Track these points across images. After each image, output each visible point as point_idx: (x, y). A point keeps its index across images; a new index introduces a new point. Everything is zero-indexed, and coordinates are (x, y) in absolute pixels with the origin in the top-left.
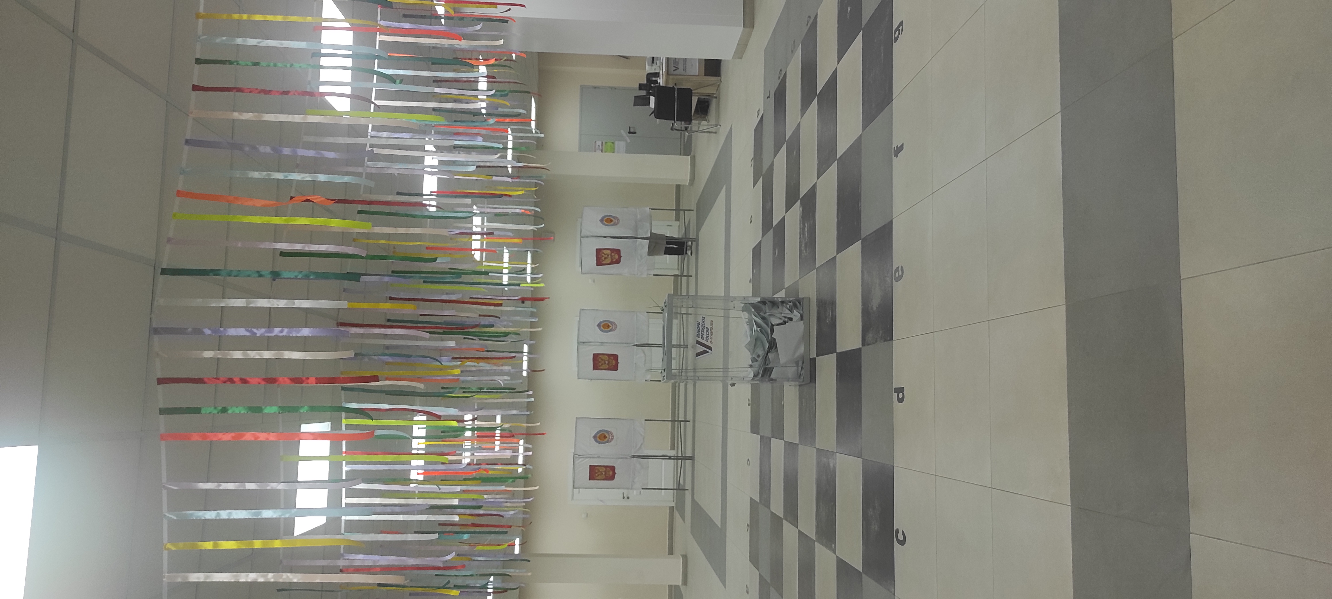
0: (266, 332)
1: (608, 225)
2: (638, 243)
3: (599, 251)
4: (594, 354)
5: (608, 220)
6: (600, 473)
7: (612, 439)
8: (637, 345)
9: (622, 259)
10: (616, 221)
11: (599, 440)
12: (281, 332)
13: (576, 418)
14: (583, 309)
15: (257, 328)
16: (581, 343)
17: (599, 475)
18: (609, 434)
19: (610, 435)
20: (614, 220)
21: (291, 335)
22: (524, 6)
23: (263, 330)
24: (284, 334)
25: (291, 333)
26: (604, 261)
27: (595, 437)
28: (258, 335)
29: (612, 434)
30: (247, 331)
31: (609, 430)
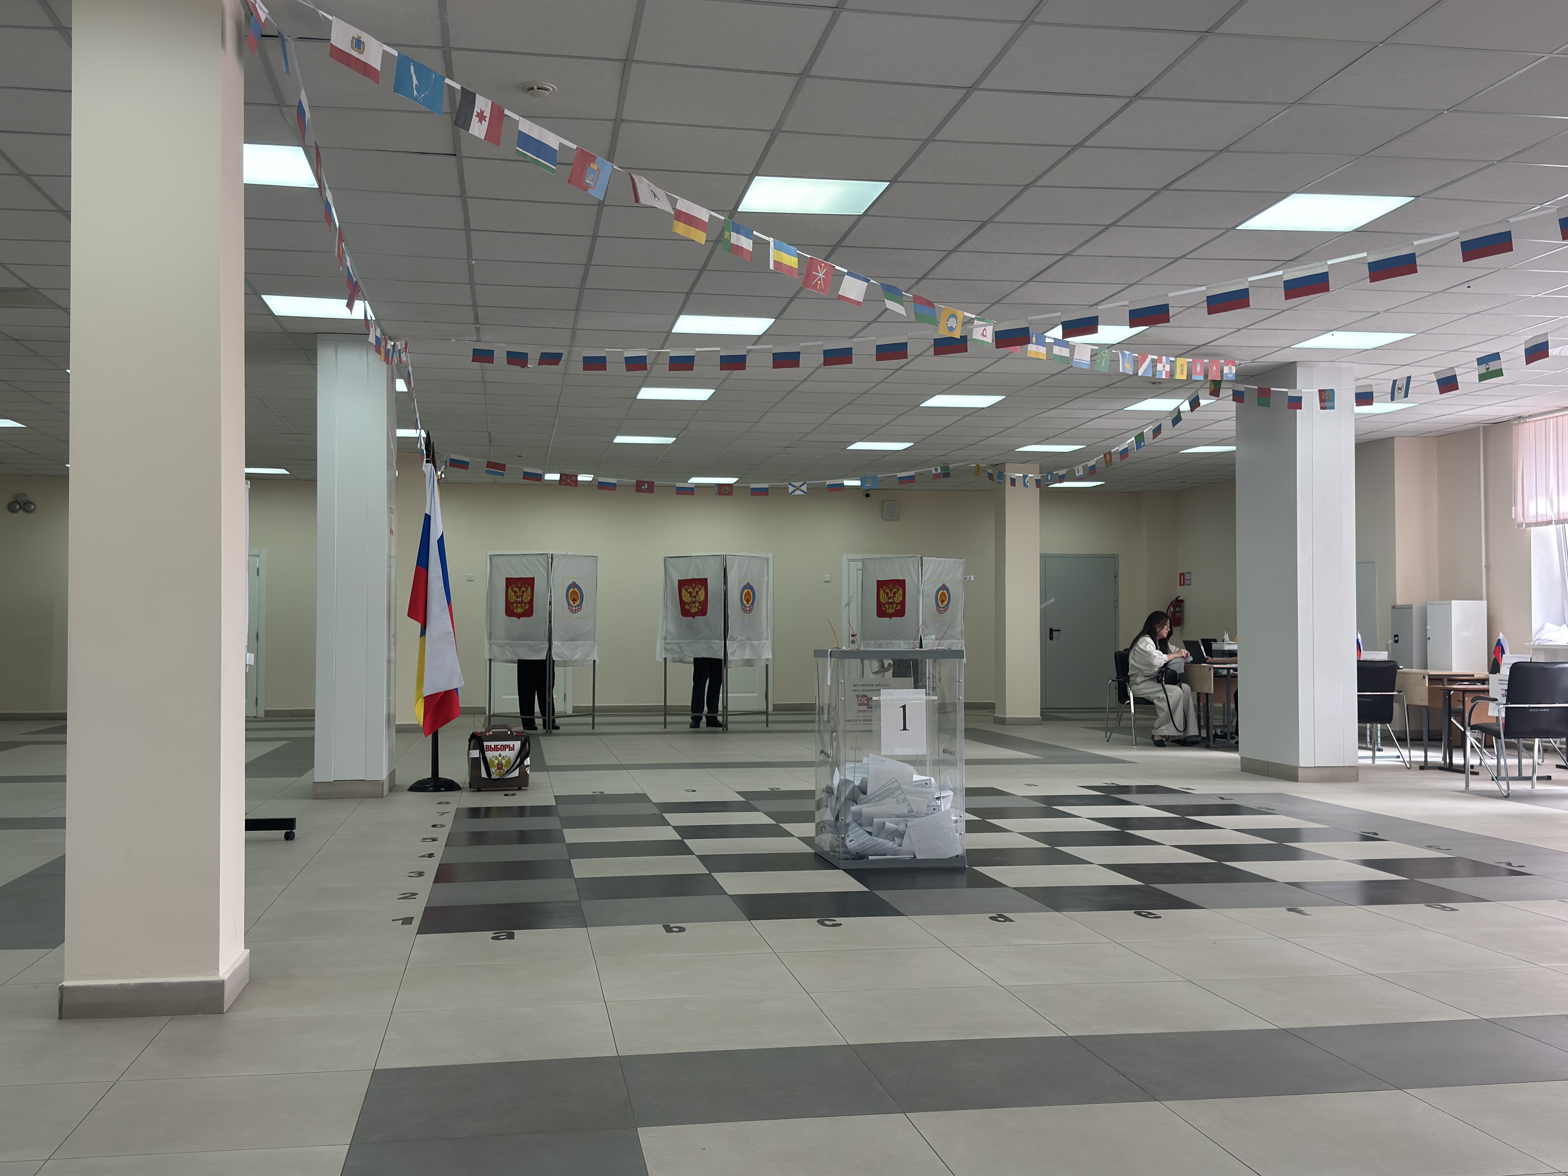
5: (943, 597)
6: (519, 593)
7: (572, 611)
11: (571, 591)
13: (597, 557)
17: (515, 592)
18: (578, 606)
19: (577, 608)
26: (884, 591)
27: (574, 585)
29: (578, 611)
31: (583, 607)
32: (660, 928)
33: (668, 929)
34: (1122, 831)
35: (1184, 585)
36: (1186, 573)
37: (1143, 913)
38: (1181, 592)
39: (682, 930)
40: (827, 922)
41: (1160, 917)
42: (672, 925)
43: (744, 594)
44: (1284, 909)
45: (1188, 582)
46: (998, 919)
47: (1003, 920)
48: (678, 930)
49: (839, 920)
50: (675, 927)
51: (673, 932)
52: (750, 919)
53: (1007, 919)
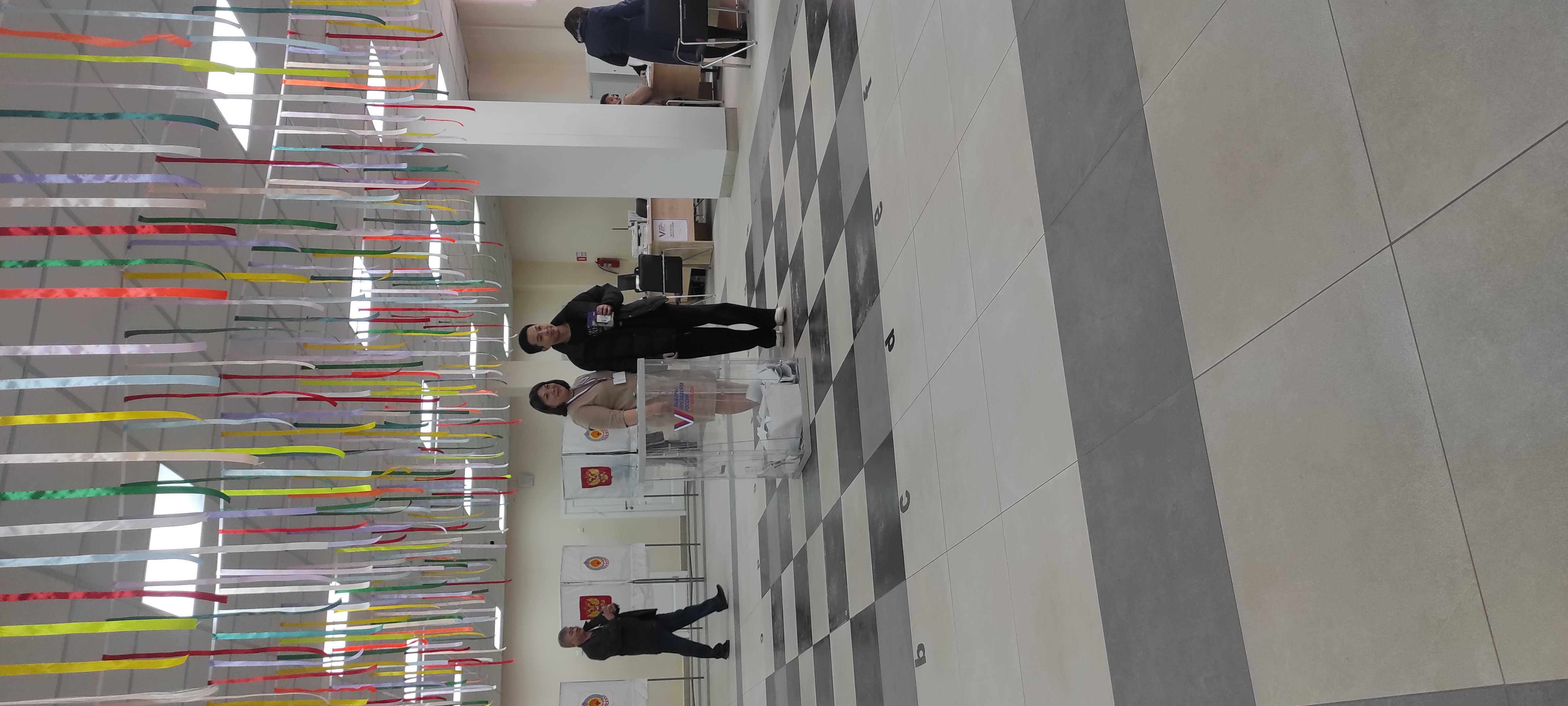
0: (95, 178)
1: (594, 440)
2: (631, 458)
3: (584, 471)
4: (581, 597)
8: (634, 582)
9: (613, 479)
10: (605, 434)
12: (114, 178)
13: (561, 683)
14: (566, 546)
15: (83, 173)
16: (565, 584)
18: (602, 699)
19: (604, 700)
20: (602, 433)
21: (126, 182)
22: (473, 110)
23: (91, 176)
24: (118, 180)
25: (126, 179)
26: (591, 482)
28: (84, 182)
30: (70, 177)
32: (919, 671)
33: (921, 661)
34: (790, 266)
35: (586, 258)
36: (577, 255)
37: (877, 218)
38: (592, 259)
39: (921, 647)
40: (904, 504)
41: (881, 203)
42: (915, 657)
43: (593, 567)
44: (865, 103)
45: (584, 254)
46: (890, 344)
47: (892, 338)
48: (921, 652)
49: (901, 493)
50: (918, 655)
51: (924, 656)
52: (904, 578)
53: (892, 335)
